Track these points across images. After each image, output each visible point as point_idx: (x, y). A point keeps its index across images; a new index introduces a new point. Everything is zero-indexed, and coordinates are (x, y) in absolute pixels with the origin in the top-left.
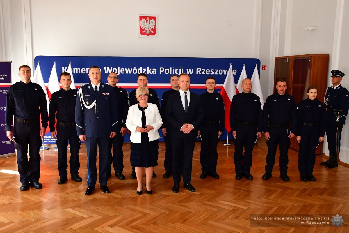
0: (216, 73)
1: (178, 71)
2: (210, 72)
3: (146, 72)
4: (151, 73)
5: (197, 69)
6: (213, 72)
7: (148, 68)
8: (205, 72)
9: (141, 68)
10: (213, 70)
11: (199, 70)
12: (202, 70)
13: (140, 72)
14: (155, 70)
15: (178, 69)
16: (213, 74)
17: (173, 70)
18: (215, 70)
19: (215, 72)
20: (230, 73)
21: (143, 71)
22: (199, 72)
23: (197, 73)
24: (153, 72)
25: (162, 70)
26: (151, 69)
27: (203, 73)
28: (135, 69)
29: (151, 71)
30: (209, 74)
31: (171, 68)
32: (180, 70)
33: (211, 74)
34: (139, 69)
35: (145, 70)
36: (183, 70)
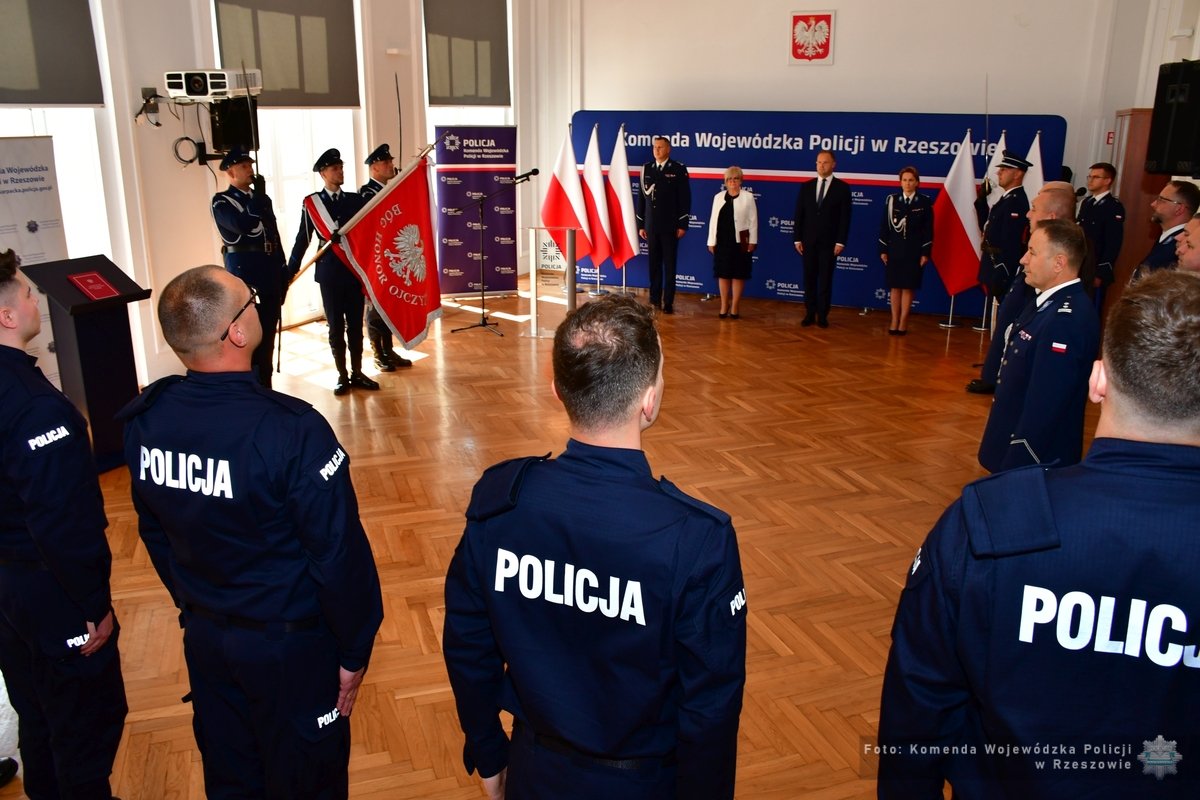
0: (942, 152)
1: (851, 145)
2: (929, 149)
3: (781, 144)
4: (790, 147)
5: (898, 139)
6: (936, 149)
7: (785, 136)
8: (916, 148)
9: (770, 135)
10: (937, 143)
11: (901, 142)
12: (910, 142)
13: (767, 144)
14: (800, 140)
15: (851, 140)
16: (936, 152)
17: (841, 141)
18: (942, 143)
19: (940, 147)
20: (965, 151)
21: (774, 142)
22: (902, 146)
23: (896, 150)
24: (795, 144)
25: (815, 140)
26: (791, 139)
27: (910, 151)
28: (757, 137)
29: (792, 144)
30: (925, 152)
31: (835, 137)
32: (857, 141)
33: (931, 152)
34: (765, 139)
35: (779, 139)
36: (862, 142)
